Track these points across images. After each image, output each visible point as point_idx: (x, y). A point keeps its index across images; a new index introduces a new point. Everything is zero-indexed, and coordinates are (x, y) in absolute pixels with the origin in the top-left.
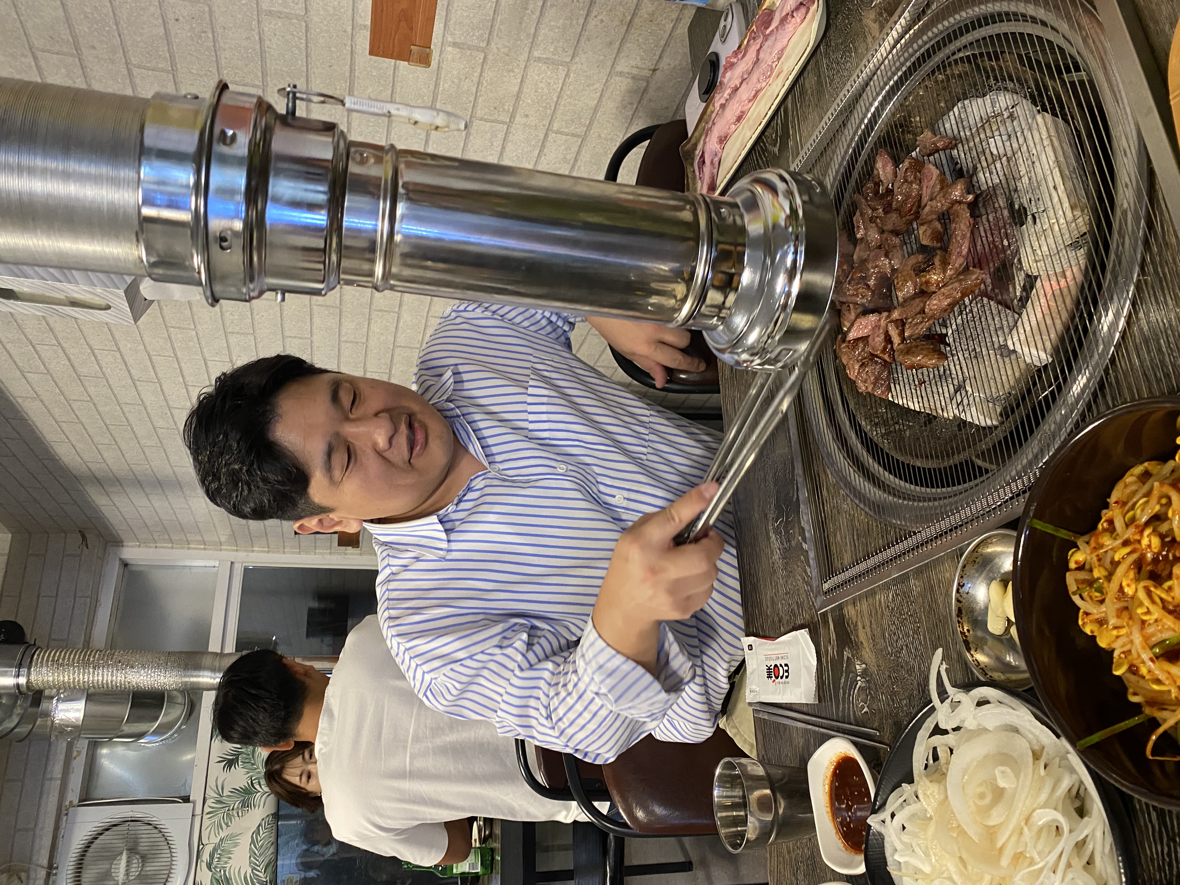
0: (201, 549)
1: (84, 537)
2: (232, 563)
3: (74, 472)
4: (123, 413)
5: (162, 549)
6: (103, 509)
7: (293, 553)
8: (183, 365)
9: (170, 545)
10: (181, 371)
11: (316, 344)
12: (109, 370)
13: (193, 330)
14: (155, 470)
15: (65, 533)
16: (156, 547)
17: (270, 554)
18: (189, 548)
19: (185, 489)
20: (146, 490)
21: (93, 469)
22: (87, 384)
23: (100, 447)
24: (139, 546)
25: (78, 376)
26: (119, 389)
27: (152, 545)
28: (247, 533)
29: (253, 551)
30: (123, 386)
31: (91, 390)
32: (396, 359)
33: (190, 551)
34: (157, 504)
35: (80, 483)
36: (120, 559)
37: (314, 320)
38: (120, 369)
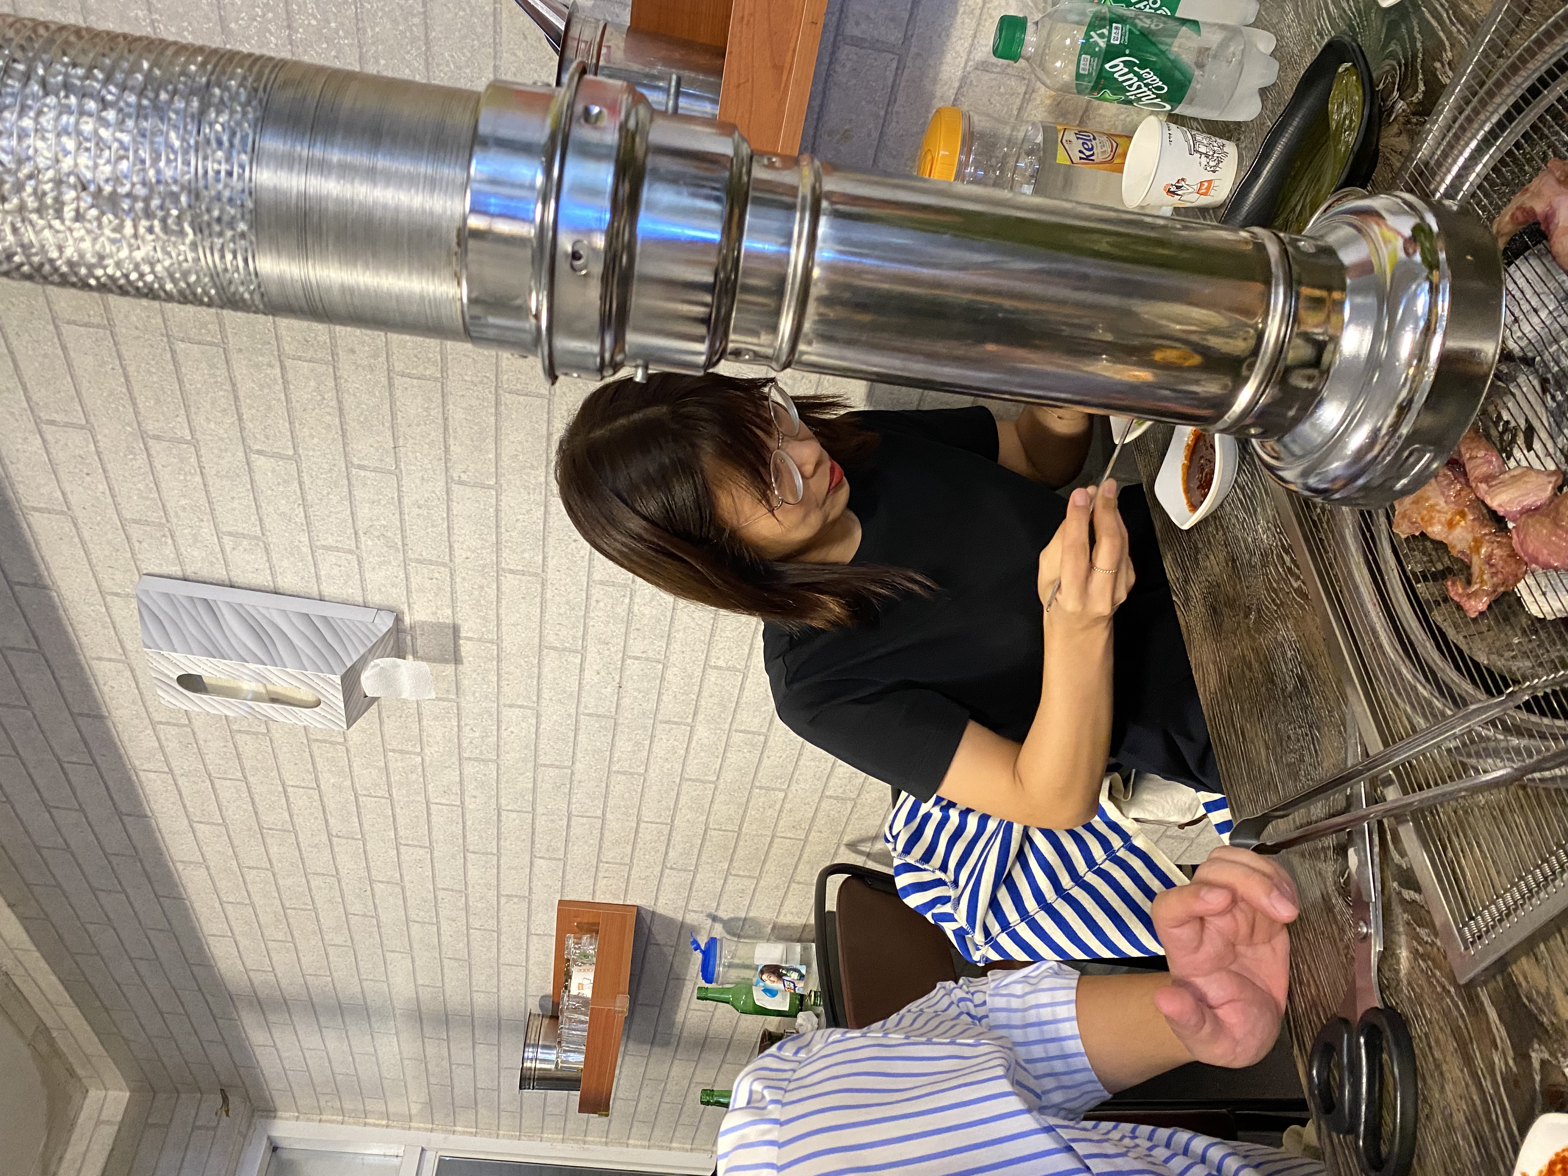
0: (383, 1126)
1: (225, 1099)
2: (423, 1150)
3: (230, 988)
4: (310, 890)
5: (329, 1125)
6: (258, 1051)
7: (511, 1137)
8: (398, 810)
9: (340, 1118)
10: (394, 820)
11: (577, 777)
12: (301, 819)
13: (418, 754)
14: (338, 986)
15: (202, 1093)
16: (320, 1121)
17: (478, 1138)
18: (365, 1124)
19: (373, 1019)
20: (321, 1019)
21: (256, 982)
22: (269, 841)
23: (271, 945)
24: (297, 1118)
25: (261, 828)
26: (310, 849)
27: (315, 1117)
28: (449, 1100)
29: (454, 1132)
30: (316, 846)
31: (274, 850)
32: (684, 799)
33: (368, 1128)
34: (332, 1045)
35: (235, 1007)
36: (269, 1138)
37: (579, 738)
38: (316, 818)
